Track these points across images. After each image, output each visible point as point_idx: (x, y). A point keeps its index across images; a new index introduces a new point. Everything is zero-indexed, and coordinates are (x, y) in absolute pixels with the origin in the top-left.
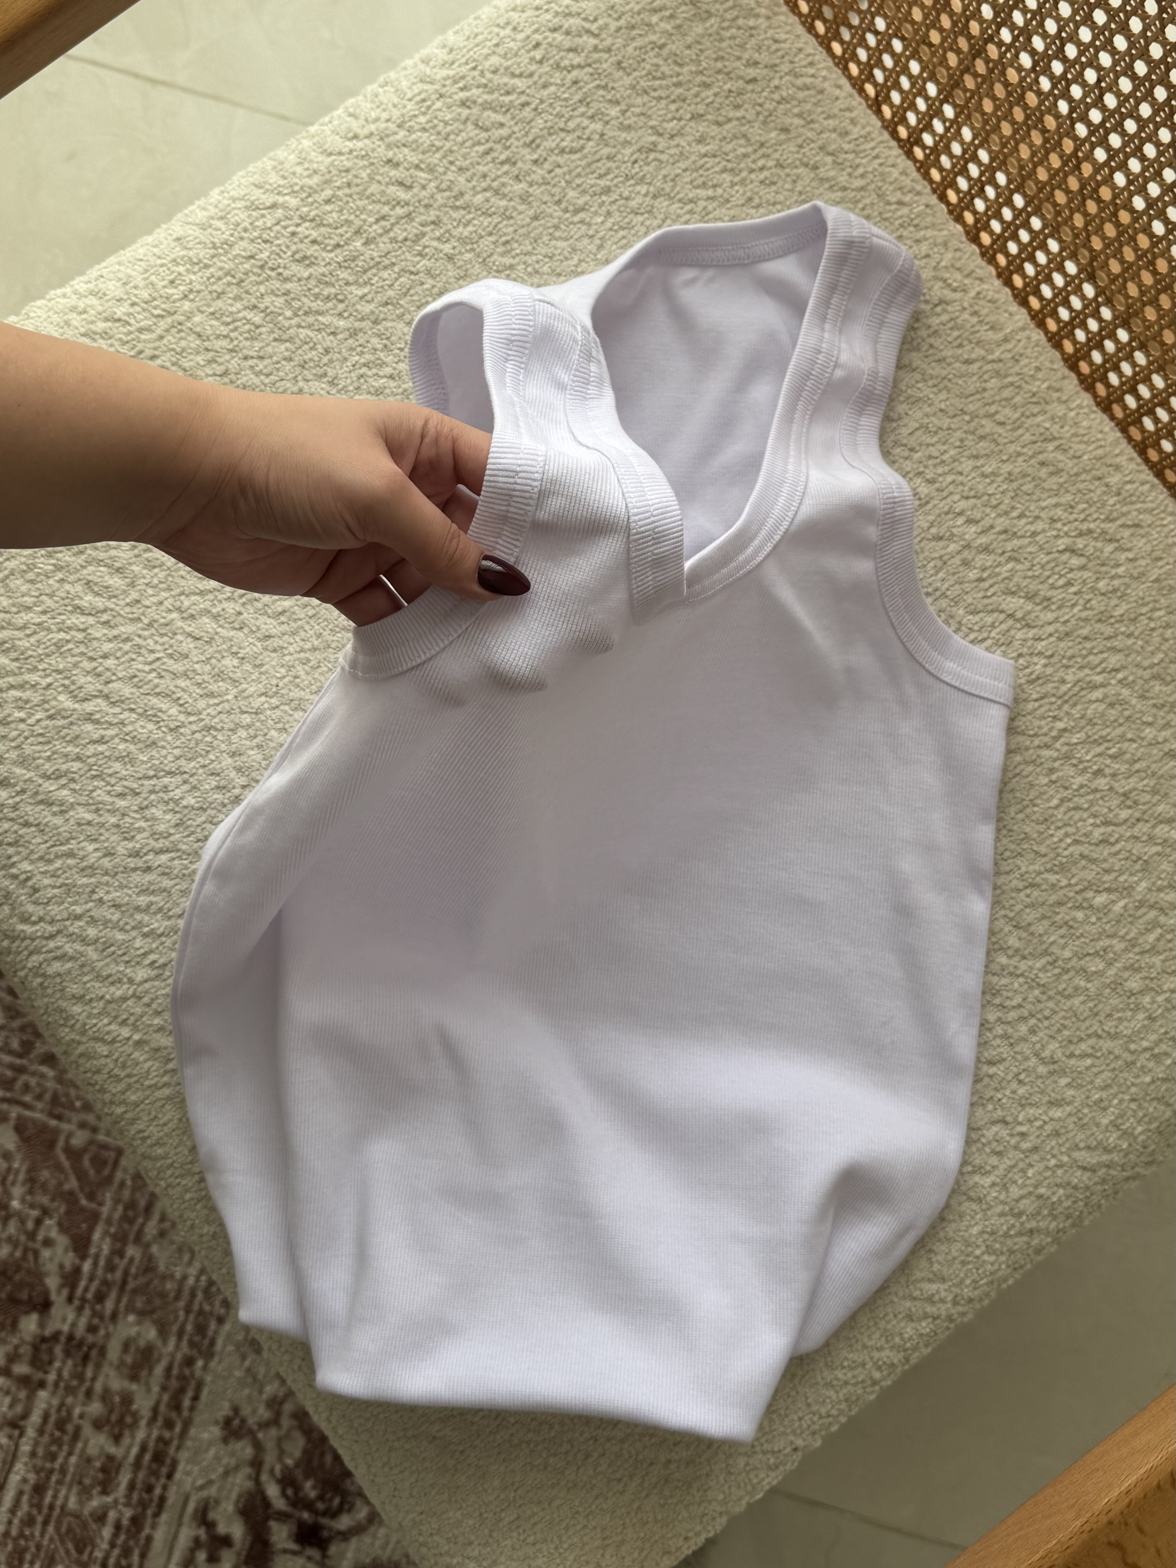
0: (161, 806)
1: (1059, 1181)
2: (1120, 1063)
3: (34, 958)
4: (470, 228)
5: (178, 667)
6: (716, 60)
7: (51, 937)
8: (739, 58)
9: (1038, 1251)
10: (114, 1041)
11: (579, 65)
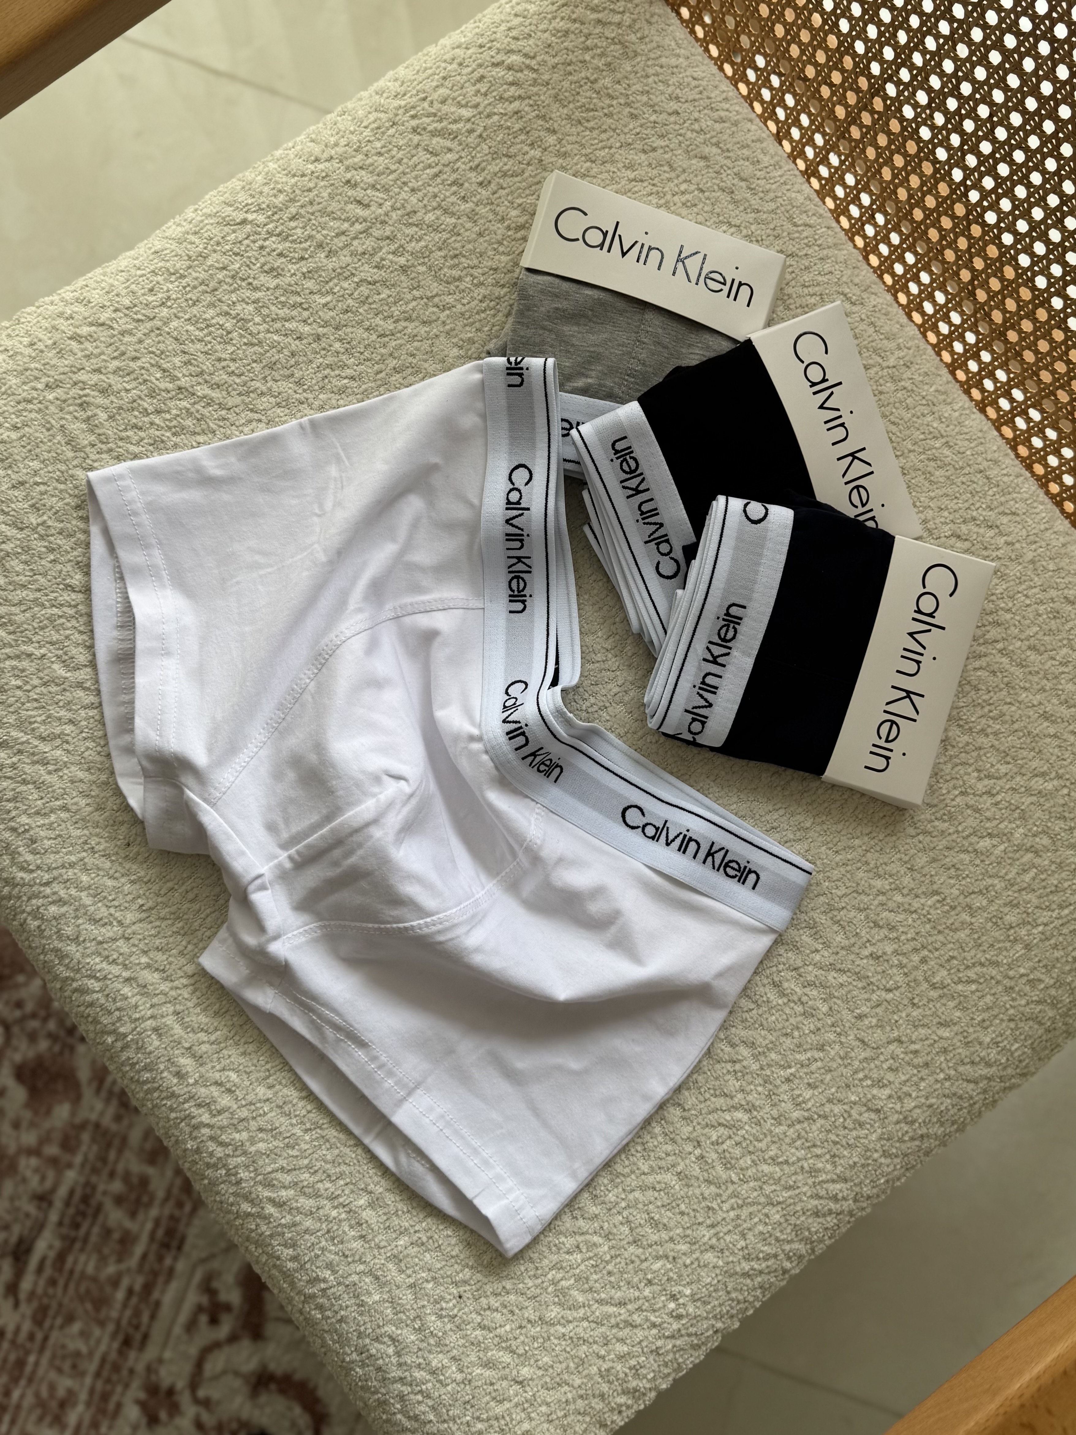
1: (946, 1092)
2: (1000, 987)
3: (33, 902)
4: (423, 243)
6: (643, 94)
7: (47, 884)
8: (662, 93)
9: (927, 1154)
10: (105, 978)
11: (520, 97)
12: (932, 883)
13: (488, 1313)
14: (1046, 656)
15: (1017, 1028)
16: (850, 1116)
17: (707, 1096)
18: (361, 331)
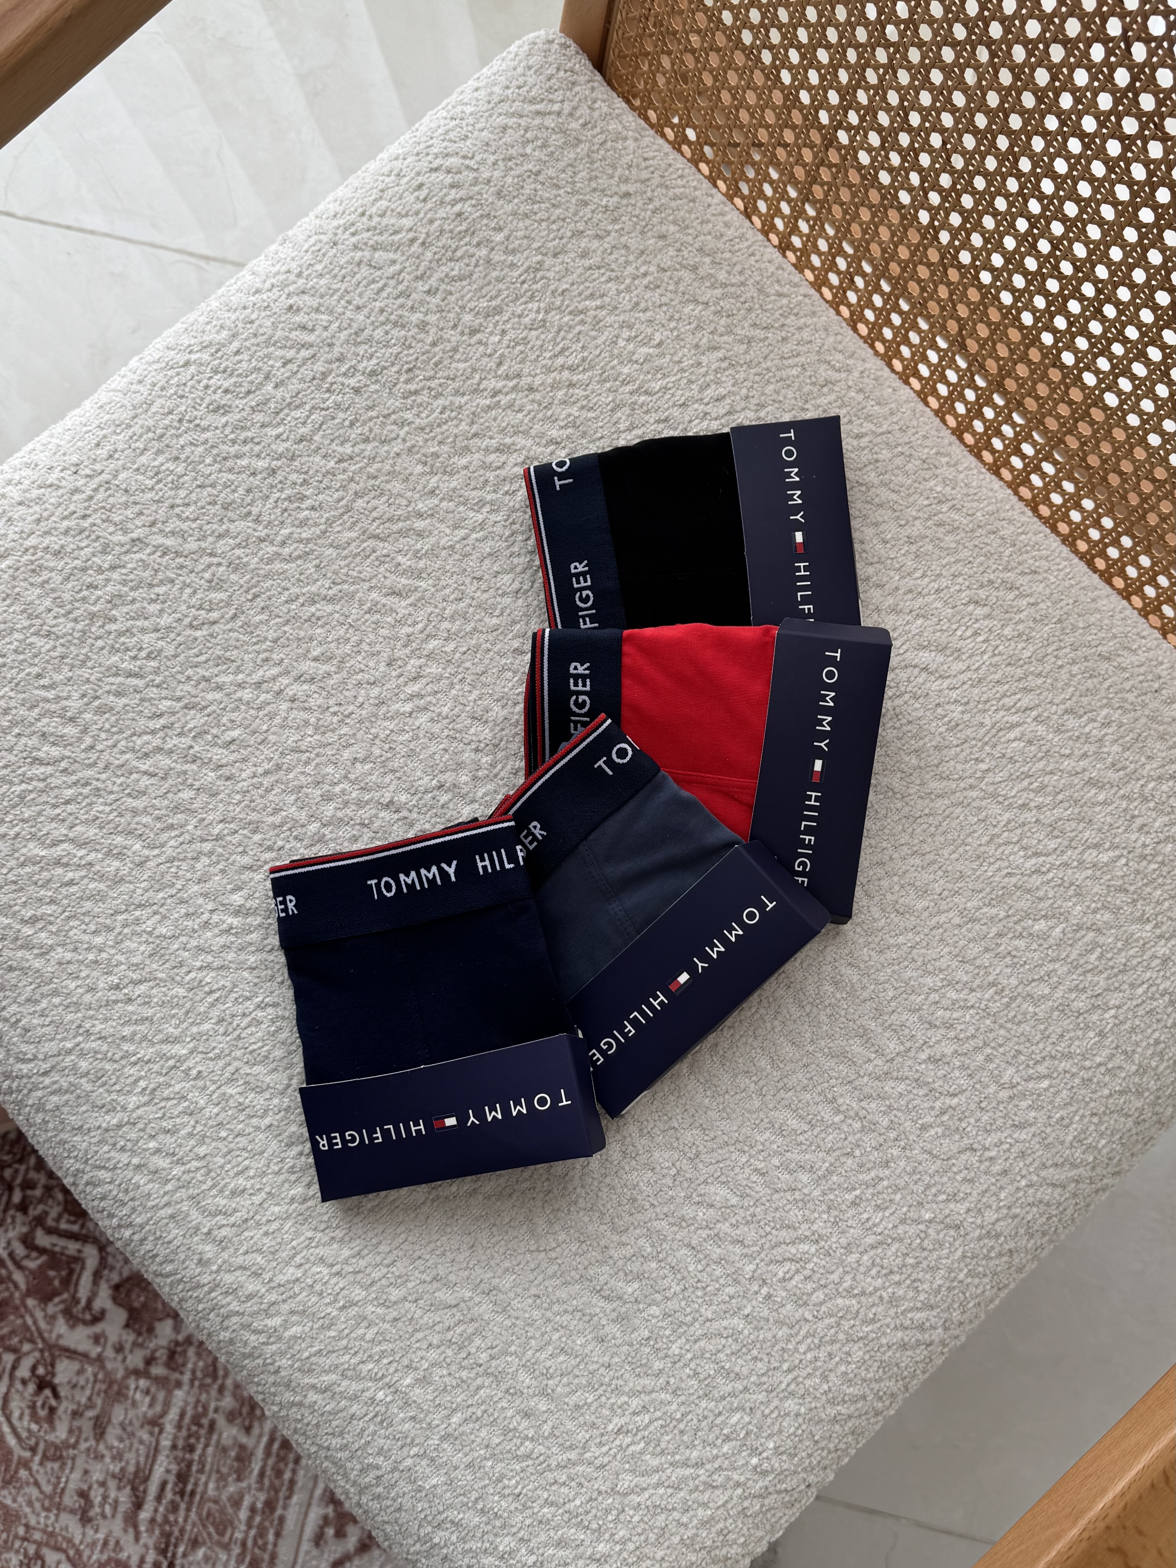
0: (135, 938)
1: (1031, 1200)
2: (1077, 1081)
3: (34, 1094)
4: (374, 361)
5: (139, 804)
6: (591, 179)
8: (611, 177)
9: (1020, 1270)
10: (115, 1167)
11: (461, 199)
12: (988, 974)
13: (555, 1488)
14: (1085, 718)
15: (1101, 1122)
16: (927, 1236)
17: (768, 1229)
18: (318, 459)
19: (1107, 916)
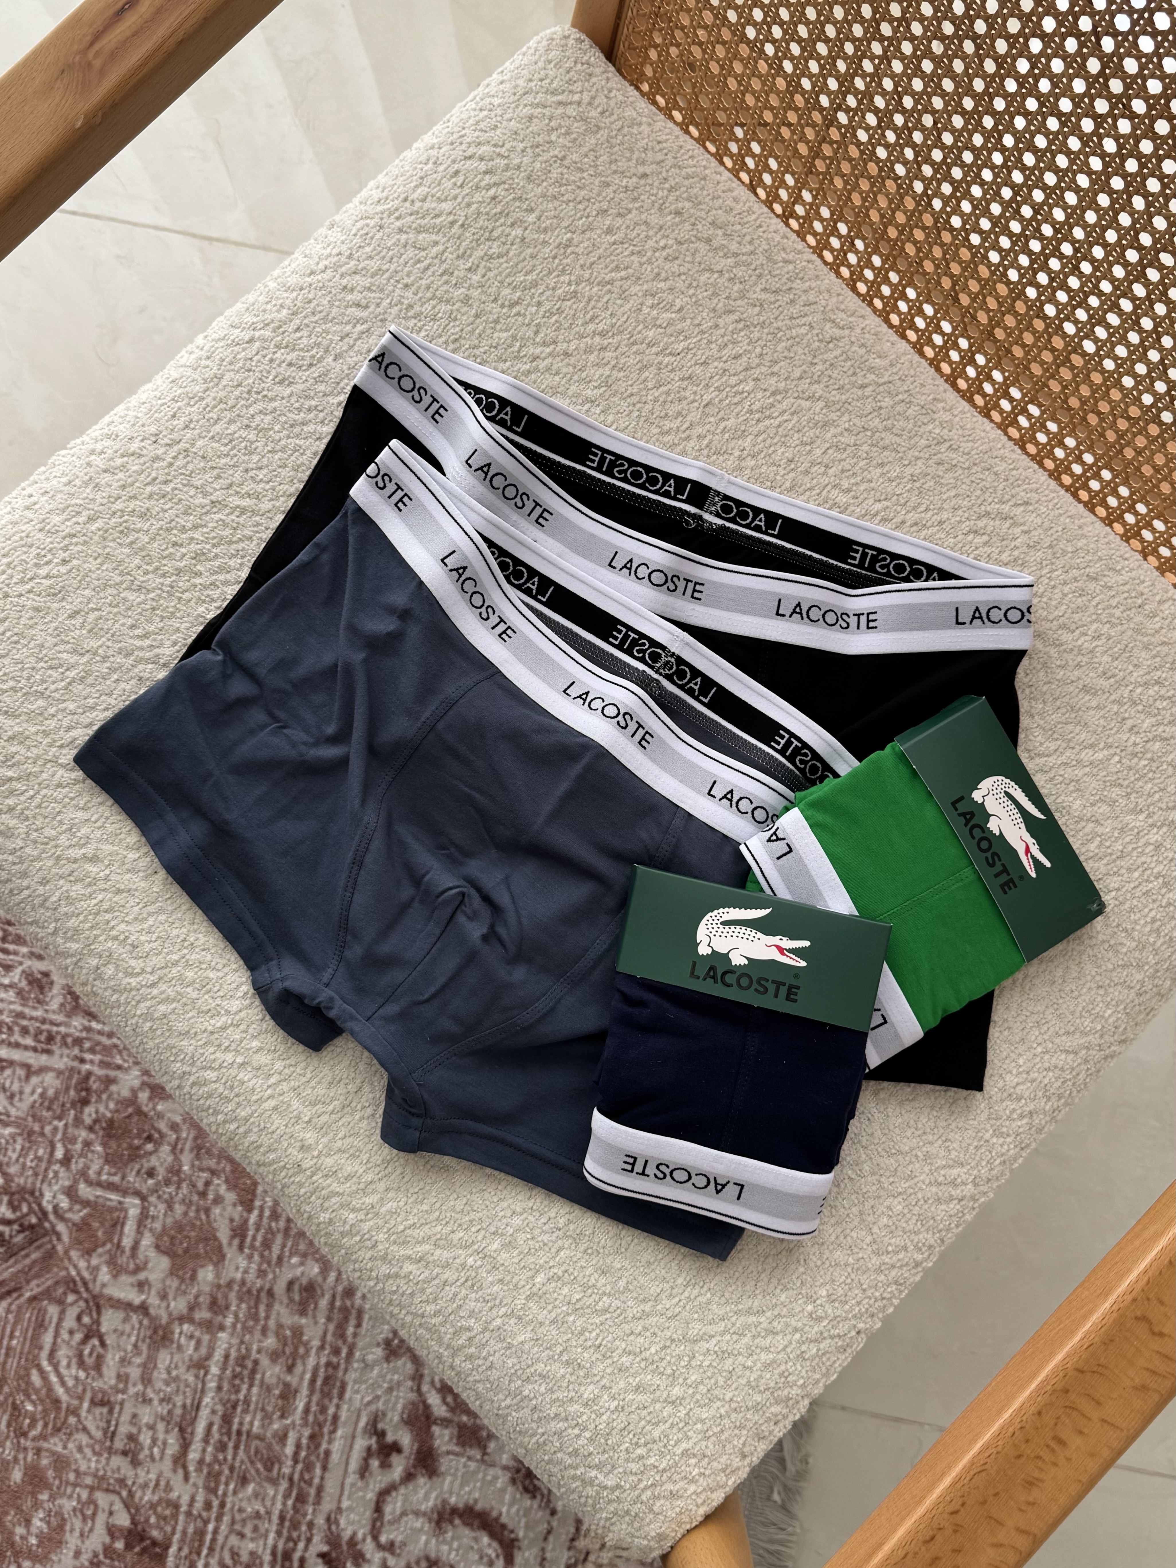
1: (1047, 1065)
3: (142, 1005)
6: (611, 163)
7: (153, 985)
8: (629, 160)
9: (1039, 1130)
10: (220, 1067)
11: (495, 184)
13: (632, 1338)
14: (1077, 633)
19: (1104, 808)
